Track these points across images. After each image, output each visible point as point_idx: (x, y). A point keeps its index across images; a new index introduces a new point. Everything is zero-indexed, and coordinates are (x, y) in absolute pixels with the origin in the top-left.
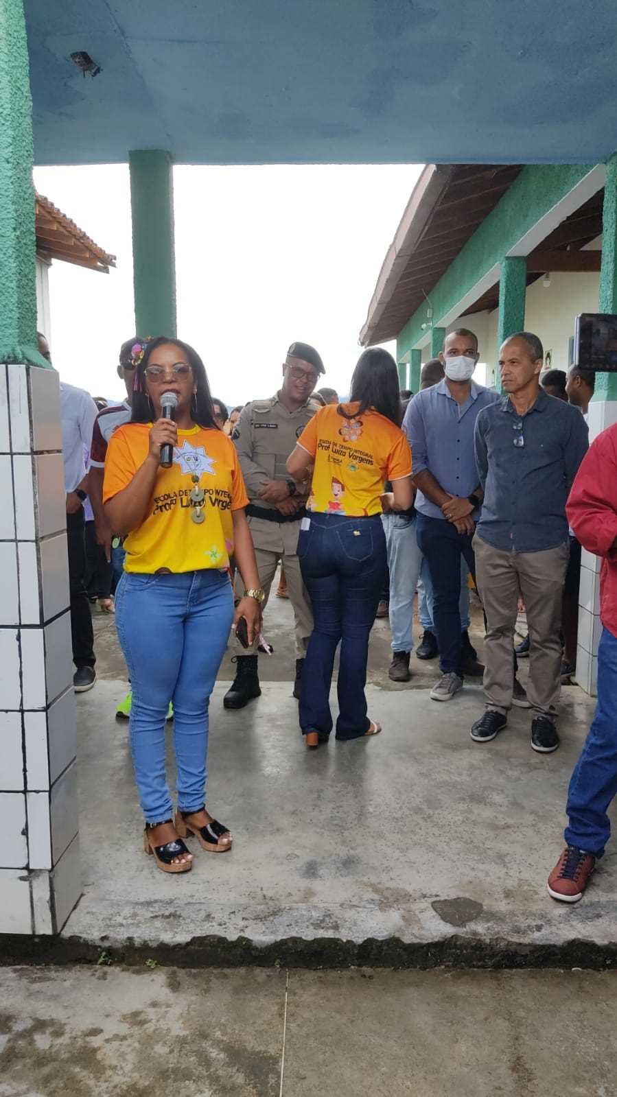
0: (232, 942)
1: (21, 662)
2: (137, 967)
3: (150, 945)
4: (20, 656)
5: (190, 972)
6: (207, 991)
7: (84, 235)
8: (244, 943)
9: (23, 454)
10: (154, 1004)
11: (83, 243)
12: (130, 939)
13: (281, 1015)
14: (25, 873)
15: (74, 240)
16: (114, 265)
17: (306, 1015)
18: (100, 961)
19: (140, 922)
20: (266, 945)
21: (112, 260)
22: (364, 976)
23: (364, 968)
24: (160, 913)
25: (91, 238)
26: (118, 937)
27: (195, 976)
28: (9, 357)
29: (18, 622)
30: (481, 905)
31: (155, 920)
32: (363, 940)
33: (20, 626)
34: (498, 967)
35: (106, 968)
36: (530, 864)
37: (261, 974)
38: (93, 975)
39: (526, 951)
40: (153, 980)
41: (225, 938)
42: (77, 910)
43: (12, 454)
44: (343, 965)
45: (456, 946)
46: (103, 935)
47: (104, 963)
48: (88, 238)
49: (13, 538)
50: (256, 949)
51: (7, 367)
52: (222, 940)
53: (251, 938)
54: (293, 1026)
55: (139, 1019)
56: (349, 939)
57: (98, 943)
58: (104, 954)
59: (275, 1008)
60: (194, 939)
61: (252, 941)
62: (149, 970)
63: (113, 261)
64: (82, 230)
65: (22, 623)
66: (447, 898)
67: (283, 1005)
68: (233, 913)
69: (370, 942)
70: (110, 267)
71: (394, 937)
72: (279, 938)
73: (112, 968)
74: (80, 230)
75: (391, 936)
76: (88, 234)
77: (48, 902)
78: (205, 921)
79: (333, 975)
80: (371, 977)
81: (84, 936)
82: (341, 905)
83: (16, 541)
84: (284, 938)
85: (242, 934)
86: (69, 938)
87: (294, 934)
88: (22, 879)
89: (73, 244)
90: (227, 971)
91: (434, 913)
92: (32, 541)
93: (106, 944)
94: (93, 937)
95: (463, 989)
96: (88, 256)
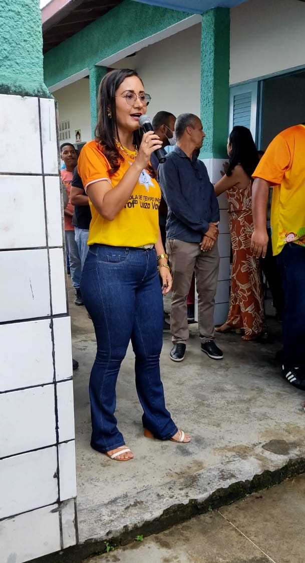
0: (187, 505)
1: (53, 345)
2: (131, 545)
3: (138, 526)
4: (53, 340)
5: (164, 533)
6: (187, 540)
8: (193, 503)
9: (52, 175)
10: (167, 561)
12: (126, 527)
14: (56, 506)
17: (253, 529)
18: (108, 548)
19: (121, 515)
20: (205, 499)
22: (257, 498)
23: (254, 493)
24: (127, 505)
26: (118, 528)
27: (171, 534)
28: (39, 92)
29: (50, 313)
31: (129, 509)
32: (252, 477)
33: (52, 316)
35: (114, 553)
38: (107, 560)
41: (182, 504)
43: (43, 175)
44: (243, 496)
46: (108, 532)
47: (110, 550)
49: (45, 245)
50: (201, 504)
51: (39, 100)
52: (181, 506)
53: (195, 498)
54: (253, 538)
56: (246, 479)
57: (105, 538)
58: (109, 544)
59: (234, 533)
60: (164, 511)
61: (195, 500)
62: (140, 543)
65: (53, 314)
67: (236, 530)
68: (170, 488)
69: (256, 477)
71: (264, 471)
72: (211, 493)
73: (116, 551)
77: (73, 522)
78: (160, 499)
79: (242, 503)
80: (261, 497)
81: (93, 537)
82: (222, 464)
83: (47, 247)
84: (214, 491)
85: (189, 498)
86: (84, 542)
87: (217, 487)
88: (53, 511)
91: (268, 452)
92: (60, 247)
93: (110, 536)
94: (101, 536)
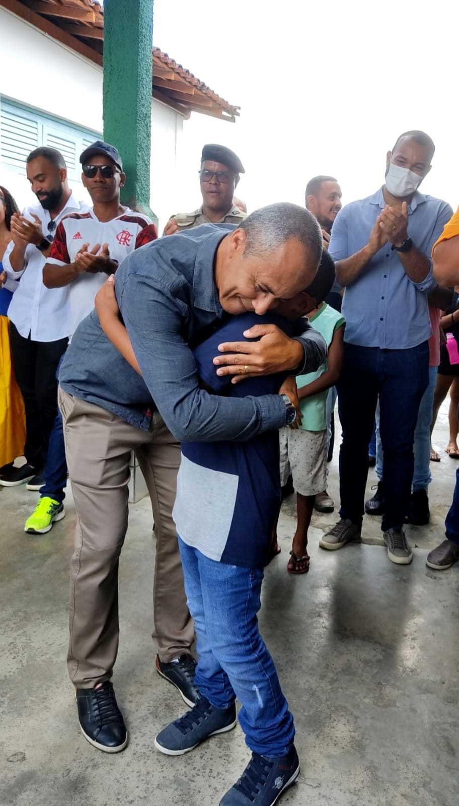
7: (204, 85)
11: (205, 94)
15: (194, 89)
16: (238, 114)
21: (235, 110)
25: (211, 88)
48: (208, 88)
63: (238, 111)
64: (201, 81)
70: (237, 118)
74: (199, 80)
76: (207, 85)
89: (193, 94)
96: (211, 105)
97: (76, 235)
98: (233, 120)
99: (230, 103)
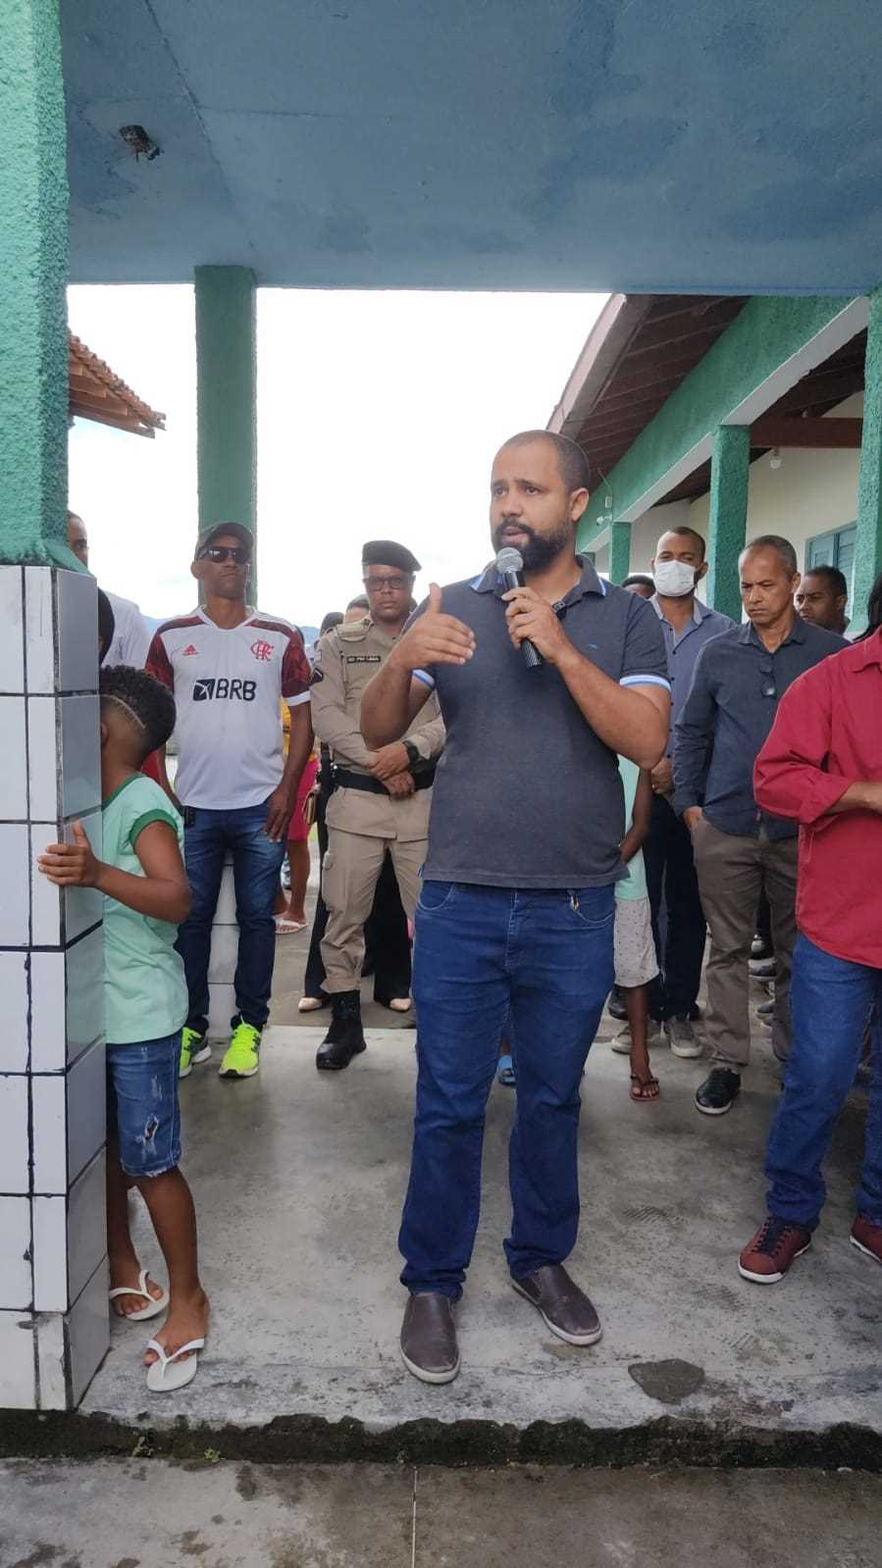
0: (333, 1425)
1: (30, 1002)
2: (192, 1461)
3: (212, 1427)
4: (29, 992)
5: (270, 1468)
6: (296, 1499)
7: (122, 384)
8: (351, 1426)
9: (43, 695)
10: (218, 1520)
11: (118, 395)
12: (181, 1418)
13: (407, 1537)
14: (27, 1317)
15: (106, 390)
16: (162, 427)
17: (447, 1537)
18: (137, 1450)
19: (196, 1393)
20: (383, 1429)
21: (159, 420)
22: (529, 1477)
23: (528, 1465)
24: (226, 1380)
25: (131, 388)
26: (165, 1415)
27: (277, 1476)
28: (26, 556)
29: (28, 942)
30: (701, 1371)
31: (219, 1389)
32: (528, 1423)
33: (31, 948)
34: (728, 1464)
35: (145, 1462)
36: (771, 1309)
37: (376, 1472)
38: (125, 1472)
39: (770, 1441)
40: (214, 1482)
41: (323, 1419)
42: (102, 1372)
43: (26, 695)
44: (500, 1461)
45: (666, 1434)
46: (141, 1412)
47: (142, 1455)
48: (127, 388)
49: (25, 818)
50: (369, 1435)
51: (23, 570)
52: (318, 1423)
53: (361, 1419)
54: (426, 1554)
55: (195, 1542)
56: (508, 1422)
57: (134, 1423)
58: (142, 1439)
59: (398, 1527)
60: (277, 1419)
61: (361, 1423)
62: (209, 1465)
63: (162, 421)
64: (119, 377)
65: (34, 944)
66: (650, 1360)
67: (409, 1523)
68: (334, 1380)
69: (539, 1425)
70: (157, 430)
71: (574, 1419)
72: (404, 1420)
73: (154, 1462)
74: (116, 376)
75: (571, 1418)
76: (126, 383)
77: (61, 1361)
78: (292, 1392)
79: (484, 1476)
80: (540, 1479)
81: (114, 1412)
82: (495, 1370)
83: (28, 822)
84: (411, 1419)
85: (348, 1413)
86: (91, 1415)
87: (426, 1414)
88: (23, 1325)
89: (105, 396)
90: (325, 1468)
91: (633, 1383)
92: (51, 823)
93: (146, 1425)
94: (127, 1415)
95: (678, 1498)
96: (125, 413)
97: (188, 650)
98: (150, 434)
99: (153, 409)
